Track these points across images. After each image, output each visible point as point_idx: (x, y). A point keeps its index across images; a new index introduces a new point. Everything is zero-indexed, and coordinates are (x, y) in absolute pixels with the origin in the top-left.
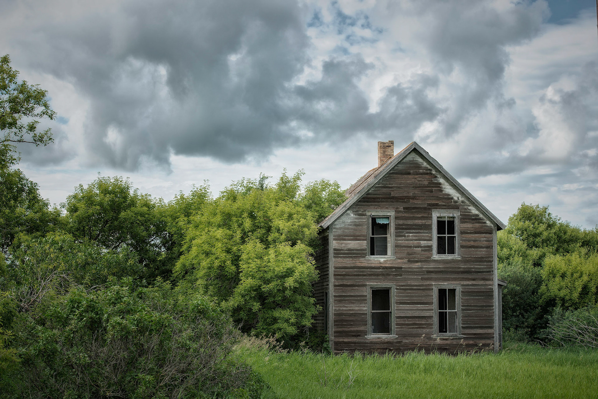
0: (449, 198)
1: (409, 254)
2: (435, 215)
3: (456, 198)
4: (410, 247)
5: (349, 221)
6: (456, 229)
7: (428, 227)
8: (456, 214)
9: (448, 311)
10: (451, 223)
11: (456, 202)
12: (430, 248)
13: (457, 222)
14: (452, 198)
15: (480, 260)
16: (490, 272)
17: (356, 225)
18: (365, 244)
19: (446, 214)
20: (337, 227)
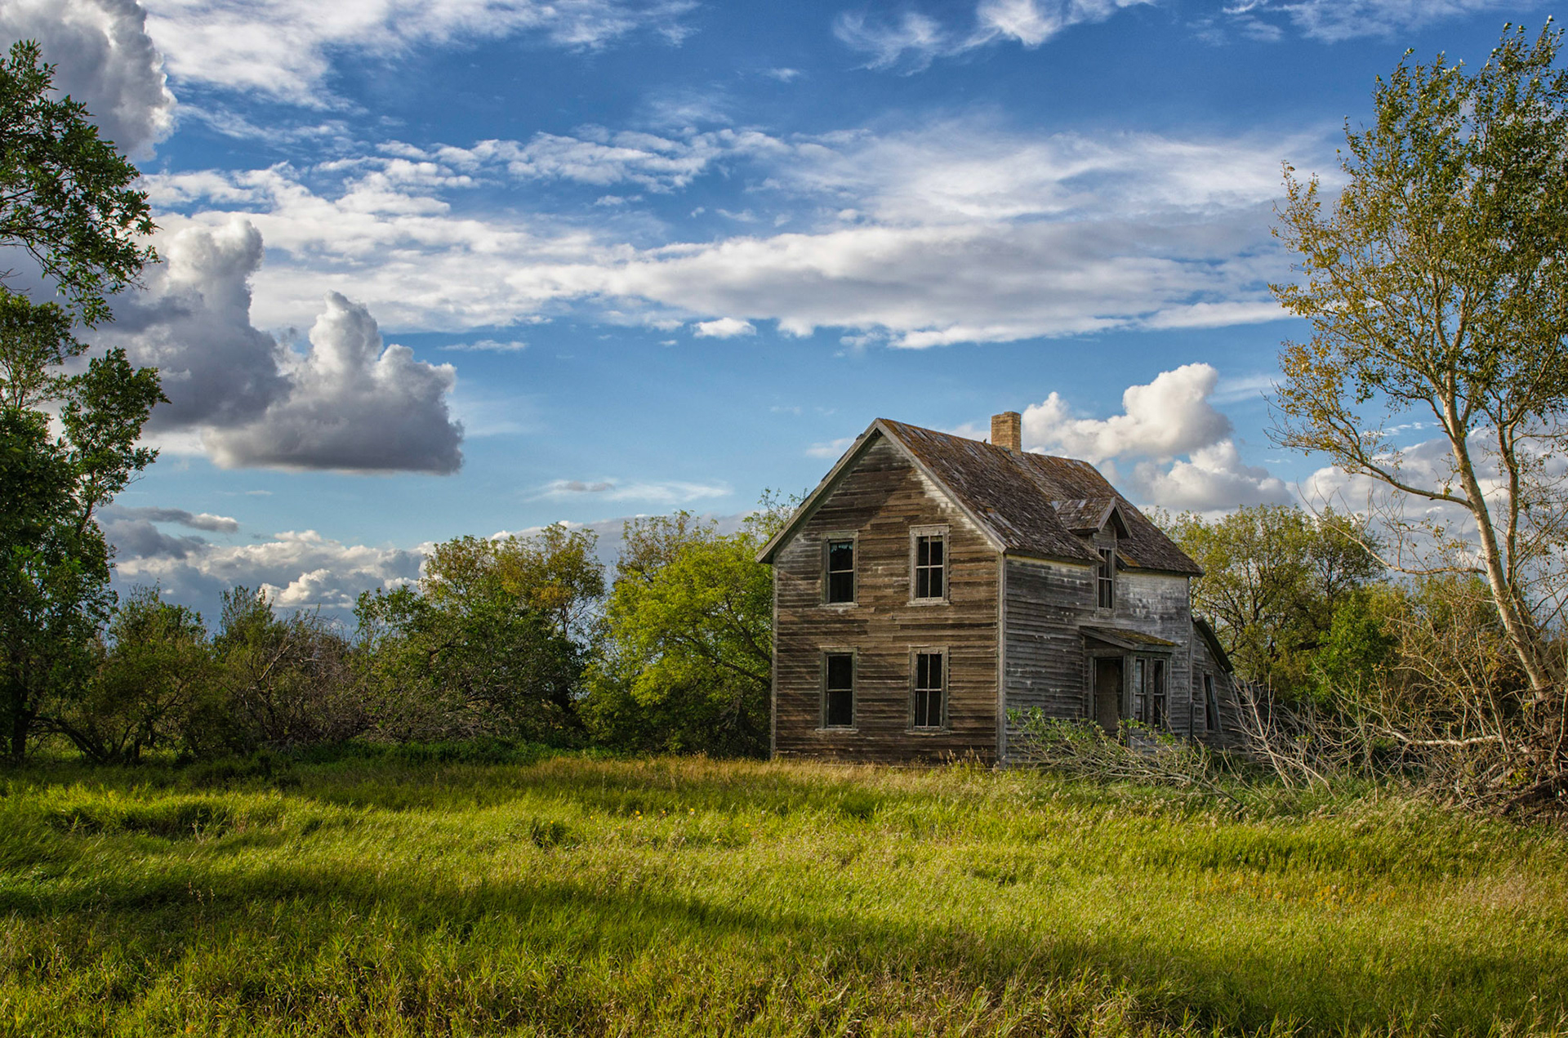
0: (933, 507)
1: (877, 598)
2: (915, 533)
3: (943, 505)
4: (879, 588)
5: (799, 550)
6: (945, 556)
7: (905, 555)
8: (944, 530)
9: (928, 690)
10: (937, 547)
11: (943, 511)
12: (906, 587)
13: (945, 546)
14: (938, 506)
15: (977, 605)
16: (991, 624)
17: (807, 556)
18: (820, 585)
19: (930, 532)
20: (784, 560)
